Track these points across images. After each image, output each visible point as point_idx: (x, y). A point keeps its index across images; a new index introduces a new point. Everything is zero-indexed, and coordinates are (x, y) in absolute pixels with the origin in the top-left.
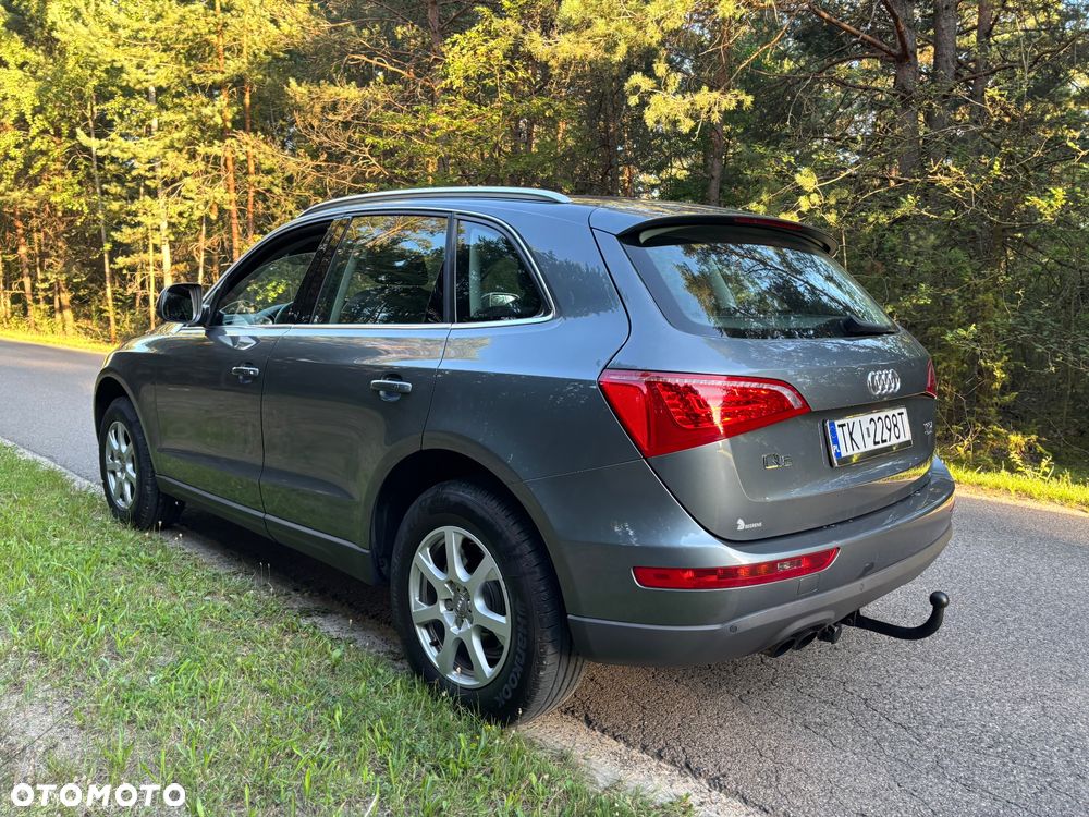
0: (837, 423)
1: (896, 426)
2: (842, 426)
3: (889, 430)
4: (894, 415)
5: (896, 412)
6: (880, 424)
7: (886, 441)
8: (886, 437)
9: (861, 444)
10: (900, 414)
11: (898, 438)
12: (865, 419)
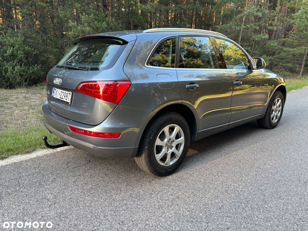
0: (55, 89)
1: (67, 96)
2: (56, 90)
3: (65, 96)
4: (67, 93)
5: (68, 93)
6: (63, 94)
7: (63, 99)
8: (63, 97)
9: (57, 96)
10: (70, 94)
11: (66, 100)
12: (60, 91)
